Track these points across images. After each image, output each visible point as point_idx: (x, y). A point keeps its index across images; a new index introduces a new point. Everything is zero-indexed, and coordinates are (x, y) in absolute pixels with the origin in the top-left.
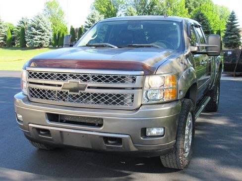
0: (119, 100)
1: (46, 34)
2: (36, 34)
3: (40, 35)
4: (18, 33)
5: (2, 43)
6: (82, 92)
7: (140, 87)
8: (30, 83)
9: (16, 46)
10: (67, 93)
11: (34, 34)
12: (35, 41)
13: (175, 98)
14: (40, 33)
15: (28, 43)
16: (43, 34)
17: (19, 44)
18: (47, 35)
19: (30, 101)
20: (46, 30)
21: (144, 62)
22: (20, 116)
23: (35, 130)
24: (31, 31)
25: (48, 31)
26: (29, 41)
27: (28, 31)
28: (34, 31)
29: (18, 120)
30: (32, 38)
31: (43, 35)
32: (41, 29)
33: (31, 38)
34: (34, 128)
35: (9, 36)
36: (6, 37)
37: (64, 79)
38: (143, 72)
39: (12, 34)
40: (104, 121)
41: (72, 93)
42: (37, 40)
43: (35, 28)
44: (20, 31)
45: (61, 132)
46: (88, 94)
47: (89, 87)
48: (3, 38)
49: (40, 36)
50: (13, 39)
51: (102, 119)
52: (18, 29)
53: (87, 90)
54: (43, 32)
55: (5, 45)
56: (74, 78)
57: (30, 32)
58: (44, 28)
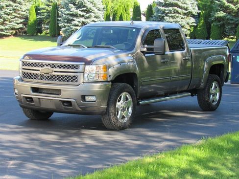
0: (74, 79)
1: (93, 15)
2: (76, 16)
3: (83, 16)
4: (48, 12)
5: (21, 28)
6: (51, 74)
7: (82, 71)
8: (23, 69)
9: (43, 34)
10: (43, 75)
11: (72, 15)
12: (74, 27)
13: (106, 80)
14: (82, 13)
15: (62, 30)
16: (87, 15)
17: (48, 31)
18: (95, 17)
19: (23, 81)
20: (92, 8)
21: (86, 58)
22: (16, 91)
23: (24, 98)
24: (69, 9)
25: (96, 10)
26: (65, 27)
27: (63, 10)
28: (74, 10)
29: (16, 94)
30: (69, 21)
31: (88, 18)
32: (85, 6)
33: (67, 22)
34: (24, 97)
35: (33, 17)
36: (27, 18)
37: (42, 67)
38: (84, 63)
39: (37, 14)
40: (62, 91)
41: (46, 75)
42: (77, 25)
43: (74, 4)
44: (50, 8)
45: (39, 98)
46: (54, 76)
47: (55, 72)
48: (22, 20)
49: (82, 19)
50: (39, 22)
51: (60, 90)
52: (48, 5)
53: (54, 73)
54: (88, 11)
55: (25, 32)
56: (47, 66)
57: (67, 12)
58: (89, 6)
